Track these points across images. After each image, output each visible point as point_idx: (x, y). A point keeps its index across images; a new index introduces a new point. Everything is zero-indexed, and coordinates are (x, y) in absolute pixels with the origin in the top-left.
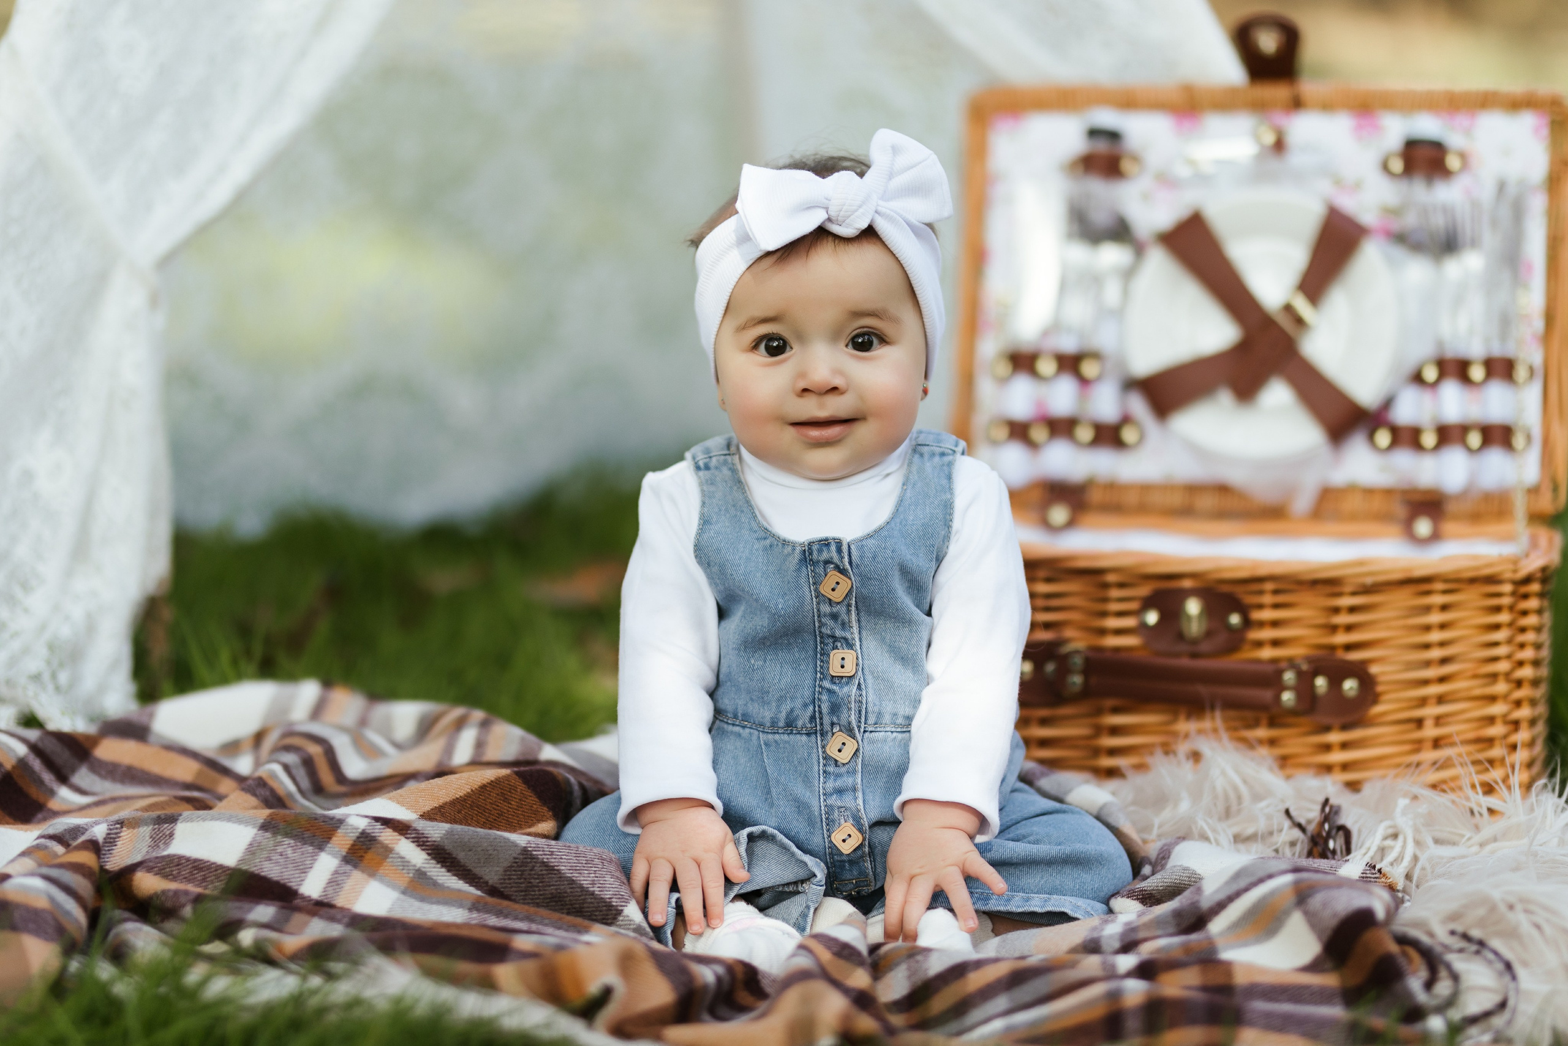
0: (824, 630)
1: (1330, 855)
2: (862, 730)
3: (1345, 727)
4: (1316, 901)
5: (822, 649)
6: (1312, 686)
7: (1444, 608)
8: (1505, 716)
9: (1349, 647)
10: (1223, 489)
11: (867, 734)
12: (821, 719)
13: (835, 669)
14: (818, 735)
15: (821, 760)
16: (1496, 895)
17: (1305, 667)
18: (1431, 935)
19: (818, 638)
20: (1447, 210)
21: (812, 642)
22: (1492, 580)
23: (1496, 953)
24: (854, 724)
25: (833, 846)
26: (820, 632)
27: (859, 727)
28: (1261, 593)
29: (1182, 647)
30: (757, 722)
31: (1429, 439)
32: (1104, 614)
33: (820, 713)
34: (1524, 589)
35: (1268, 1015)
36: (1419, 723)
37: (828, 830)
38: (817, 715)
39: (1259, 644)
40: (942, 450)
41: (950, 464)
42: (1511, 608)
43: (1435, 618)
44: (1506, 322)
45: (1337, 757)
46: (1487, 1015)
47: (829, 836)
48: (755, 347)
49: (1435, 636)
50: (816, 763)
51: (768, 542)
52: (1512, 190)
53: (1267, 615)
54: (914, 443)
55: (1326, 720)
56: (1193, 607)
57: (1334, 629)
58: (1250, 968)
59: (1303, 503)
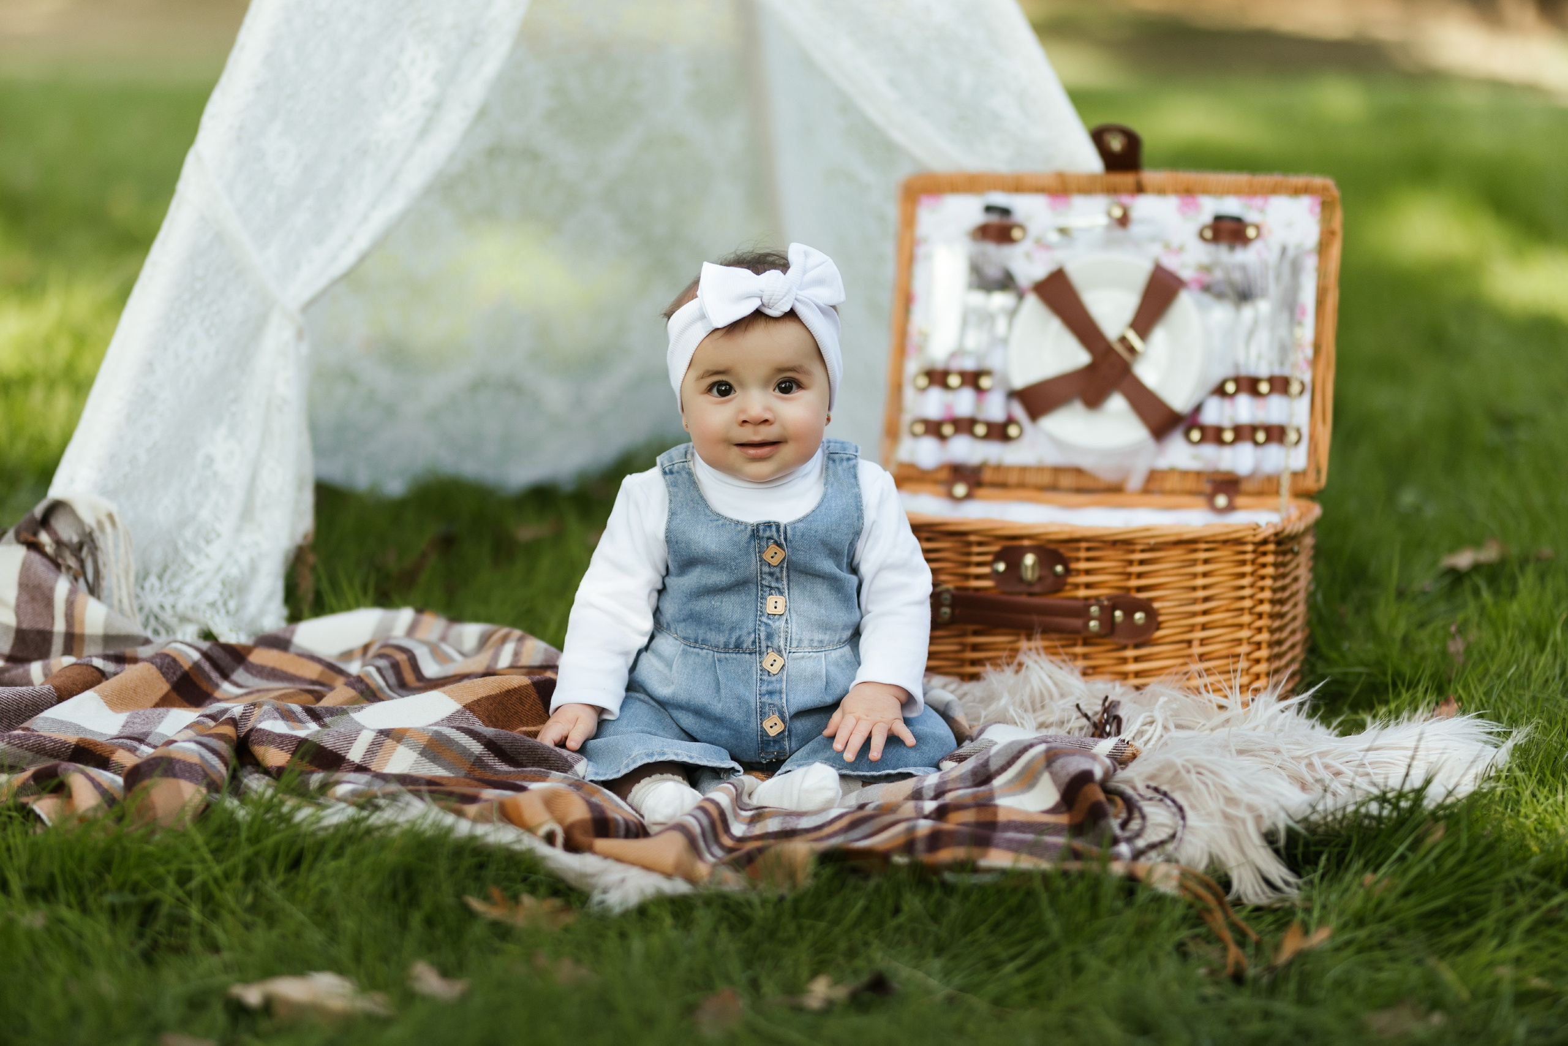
0: (764, 582)
1: (1105, 735)
2: (788, 651)
3: (1137, 646)
4: (1057, 765)
5: (762, 595)
6: (1113, 616)
7: (1206, 561)
8: (1249, 638)
9: (1140, 589)
10: (1078, 471)
11: (791, 654)
12: (760, 643)
13: (770, 609)
14: (758, 654)
15: (759, 671)
16: (1179, 762)
17: (1106, 603)
18: (1134, 788)
19: (759, 587)
20: (1243, 268)
21: (755, 590)
22: (1239, 542)
23: (1174, 801)
24: (782, 647)
25: (763, 730)
26: (761, 583)
27: (785, 649)
28: (1078, 549)
29: (1022, 588)
30: (713, 645)
31: (1228, 436)
32: (968, 564)
33: (759, 639)
34: (1262, 549)
35: (1010, 841)
36: (1189, 643)
37: (761, 719)
38: (757, 640)
39: (1077, 586)
40: (848, 456)
41: (855, 467)
42: (1253, 562)
43: (1200, 568)
44: (1284, 351)
45: (1132, 667)
46: (1162, 843)
47: (761, 723)
48: (709, 390)
49: (1200, 582)
50: (755, 673)
51: (720, 522)
52: (1291, 253)
53: (1083, 565)
54: (827, 452)
55: (1123, 642)
56: (1029, 559)
57: (1129, 576)
58: (1009, 809)
59: (1135, 482)
